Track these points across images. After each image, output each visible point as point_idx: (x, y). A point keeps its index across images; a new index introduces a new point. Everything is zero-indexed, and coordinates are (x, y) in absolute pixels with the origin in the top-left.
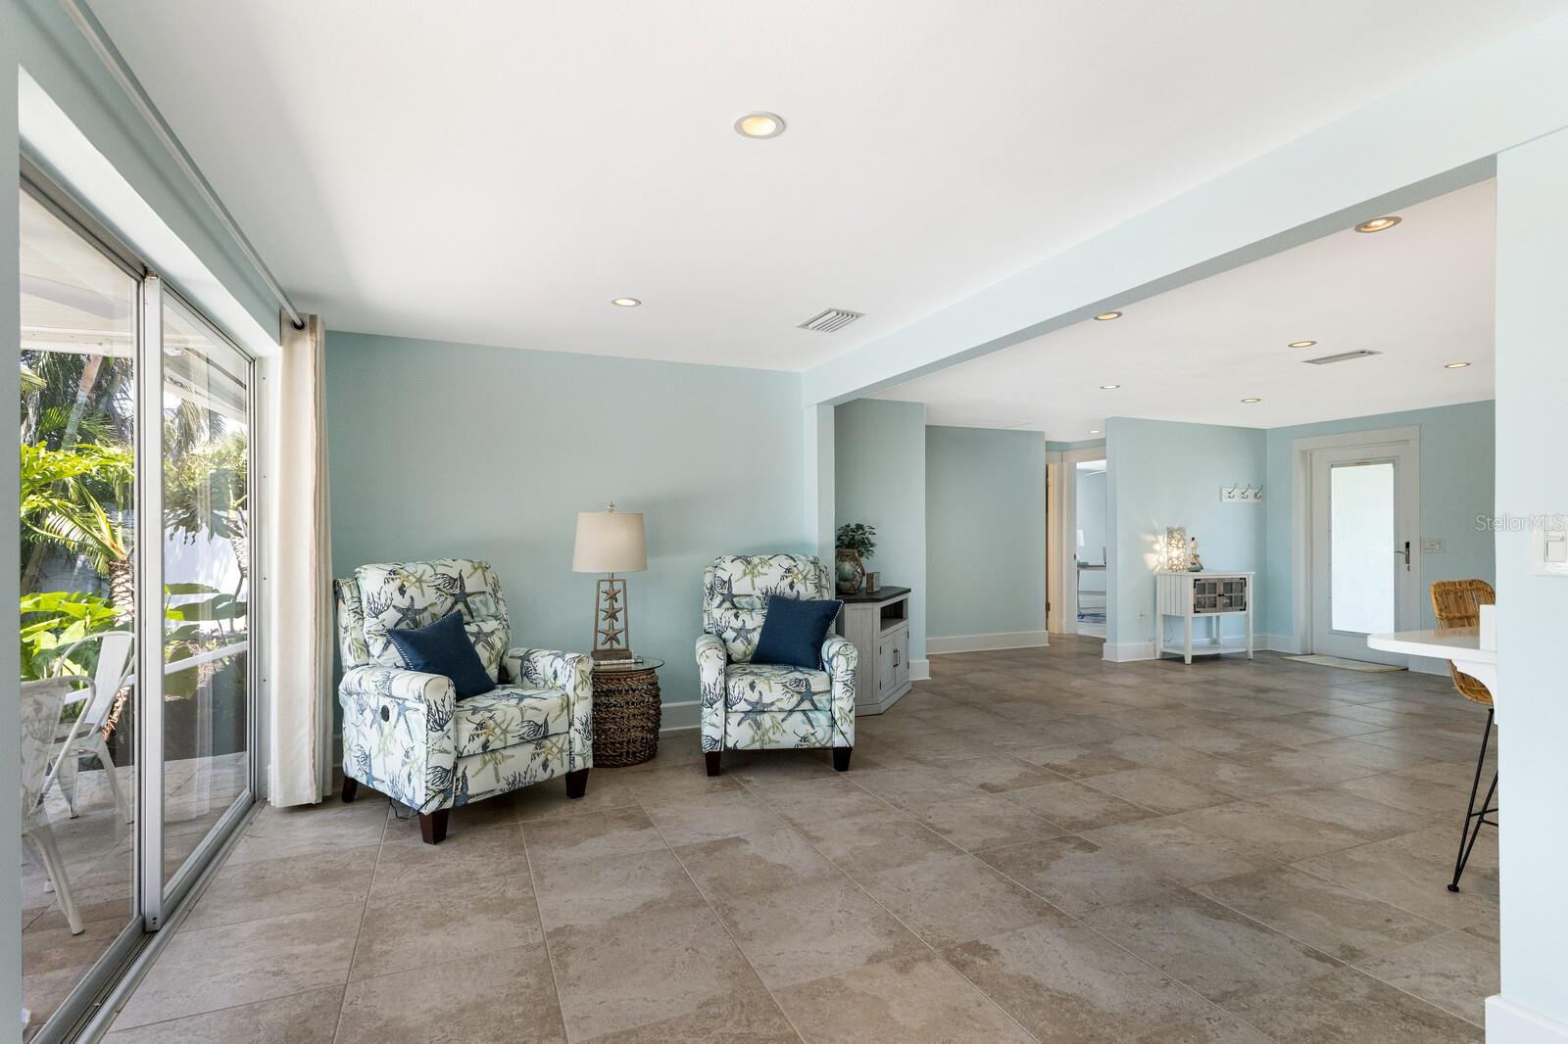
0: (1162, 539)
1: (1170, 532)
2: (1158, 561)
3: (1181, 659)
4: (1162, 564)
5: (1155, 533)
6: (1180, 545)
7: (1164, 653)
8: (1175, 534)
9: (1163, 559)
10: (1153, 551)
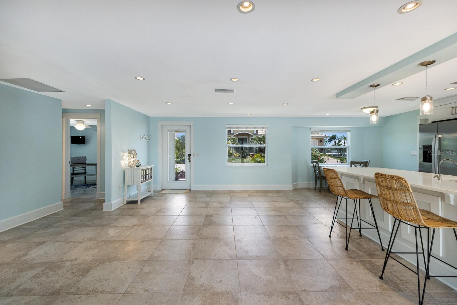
0: (126, 154)
1: (130, 152)
2: (125, 163)
3: (136, 202)
4: (126, 165)
5: (124, 152)
6: (134, 157)
7: (127, 201)
8: (133, 152)
9: (127, 162)
10: (123, 160)
